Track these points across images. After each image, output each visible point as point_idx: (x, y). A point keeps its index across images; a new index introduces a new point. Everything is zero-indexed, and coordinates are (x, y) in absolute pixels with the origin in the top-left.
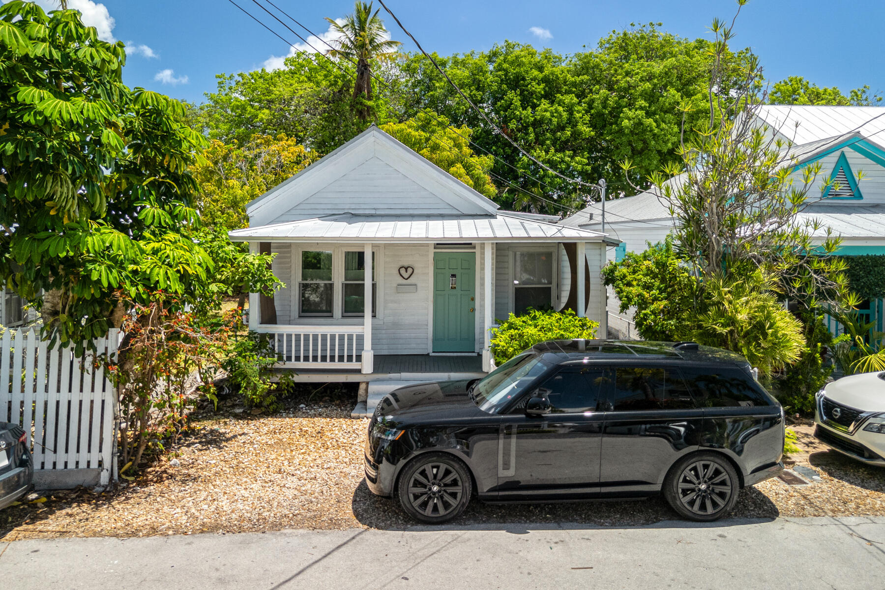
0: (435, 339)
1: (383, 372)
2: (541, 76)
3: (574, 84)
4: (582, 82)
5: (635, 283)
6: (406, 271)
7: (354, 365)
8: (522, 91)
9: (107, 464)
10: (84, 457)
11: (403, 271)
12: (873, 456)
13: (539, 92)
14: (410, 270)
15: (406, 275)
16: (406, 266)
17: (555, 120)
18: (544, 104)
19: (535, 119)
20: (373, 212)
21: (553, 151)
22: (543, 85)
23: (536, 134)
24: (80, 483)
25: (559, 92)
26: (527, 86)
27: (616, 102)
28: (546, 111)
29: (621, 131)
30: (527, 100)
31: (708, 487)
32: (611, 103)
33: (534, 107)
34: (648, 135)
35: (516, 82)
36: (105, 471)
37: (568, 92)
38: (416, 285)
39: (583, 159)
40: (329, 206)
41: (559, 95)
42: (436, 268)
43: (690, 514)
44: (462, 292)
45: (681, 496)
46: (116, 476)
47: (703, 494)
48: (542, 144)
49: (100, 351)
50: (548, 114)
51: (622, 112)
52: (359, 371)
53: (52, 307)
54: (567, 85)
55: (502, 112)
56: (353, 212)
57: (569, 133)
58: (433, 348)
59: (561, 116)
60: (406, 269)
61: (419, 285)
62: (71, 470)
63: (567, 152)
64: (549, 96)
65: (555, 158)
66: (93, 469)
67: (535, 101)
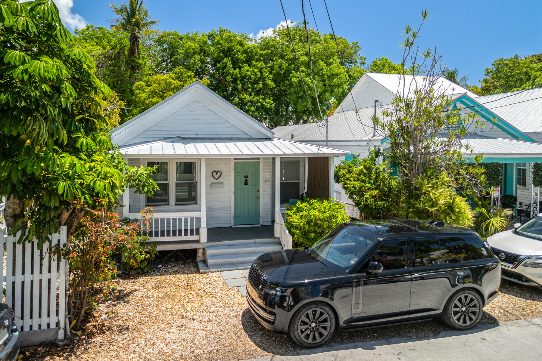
0: (236, 217)
1: (212, 241)
2: (242, 49)
3: (261, 55)
4: (266, 54)
5: (352, 179)
6: (216, 174)
7: (195, 237)
8: (232, 58)
9: (62, 325)
10: (45, 320)
11: (214, 174)
12: (528, 280)
13: (243, 59)
14: (219, 174)
15: (216, 177)
16: (217, 171)
17: (253, 77)
18: (246, 67)
19: (241, 76)
20: (195, 136)
21: (253, 95)
22: (244, 55)
23: (242, 85)
24: (42, 340)
25: (253, 60)
26: (235, 55)
27: (287, 67)
28: (248, 71)
29: (291, 84)
30: (236, 64)
31: (467, 309)
32: (284, 67)
33: (240, 68)
34: (306, 87)
35: (228, 52)
36: (61, 329)
37: (258, 60)
38: (223, 183)
39: (270, 101)
40: (166, 133)
41: (253, 62)
42: (236, 172)
43: (458, 326)
44: (252, 187)
45: (453, 316)
46: (69, 333)
47: (464, 314)
48: (246, 90)
49: (54, 243)
50: (249, 73)
51: (291, 73)
52: (198, 241)
53: (13, 212)
54: (257, 56)
55: (221, 71)
56: (182, 136)
57: (261, 85)
58: (234, 223)
59: (256, 75)
60: (217, 173)
61: (225, 183)
62: (36, 331)
63: (261, 97)
64: (248, 62)
65: (254, 100)
66: (53, 329)
67: (240, 64)
